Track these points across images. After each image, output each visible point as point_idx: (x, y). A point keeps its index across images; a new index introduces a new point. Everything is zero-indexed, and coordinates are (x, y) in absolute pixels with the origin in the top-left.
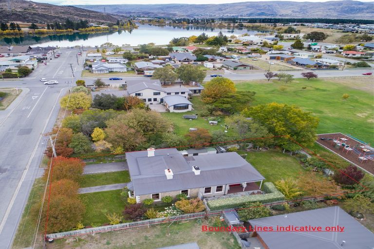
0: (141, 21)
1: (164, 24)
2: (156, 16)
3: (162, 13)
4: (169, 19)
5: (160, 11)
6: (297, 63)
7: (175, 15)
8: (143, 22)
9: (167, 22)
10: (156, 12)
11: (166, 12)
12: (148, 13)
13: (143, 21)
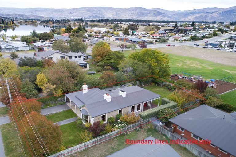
0: (19, 21)
1: (36, 24)
2: (29, 18)
3: (33, 16)
4: (39, 20)
5: (31, 14)
6: (131, 41)
7: (42, 17)
8: (21, 23)
9: (39, 22)
10: (28, 14)
11: (35, 14)
12: (23, 16)
13: (21, 21)
